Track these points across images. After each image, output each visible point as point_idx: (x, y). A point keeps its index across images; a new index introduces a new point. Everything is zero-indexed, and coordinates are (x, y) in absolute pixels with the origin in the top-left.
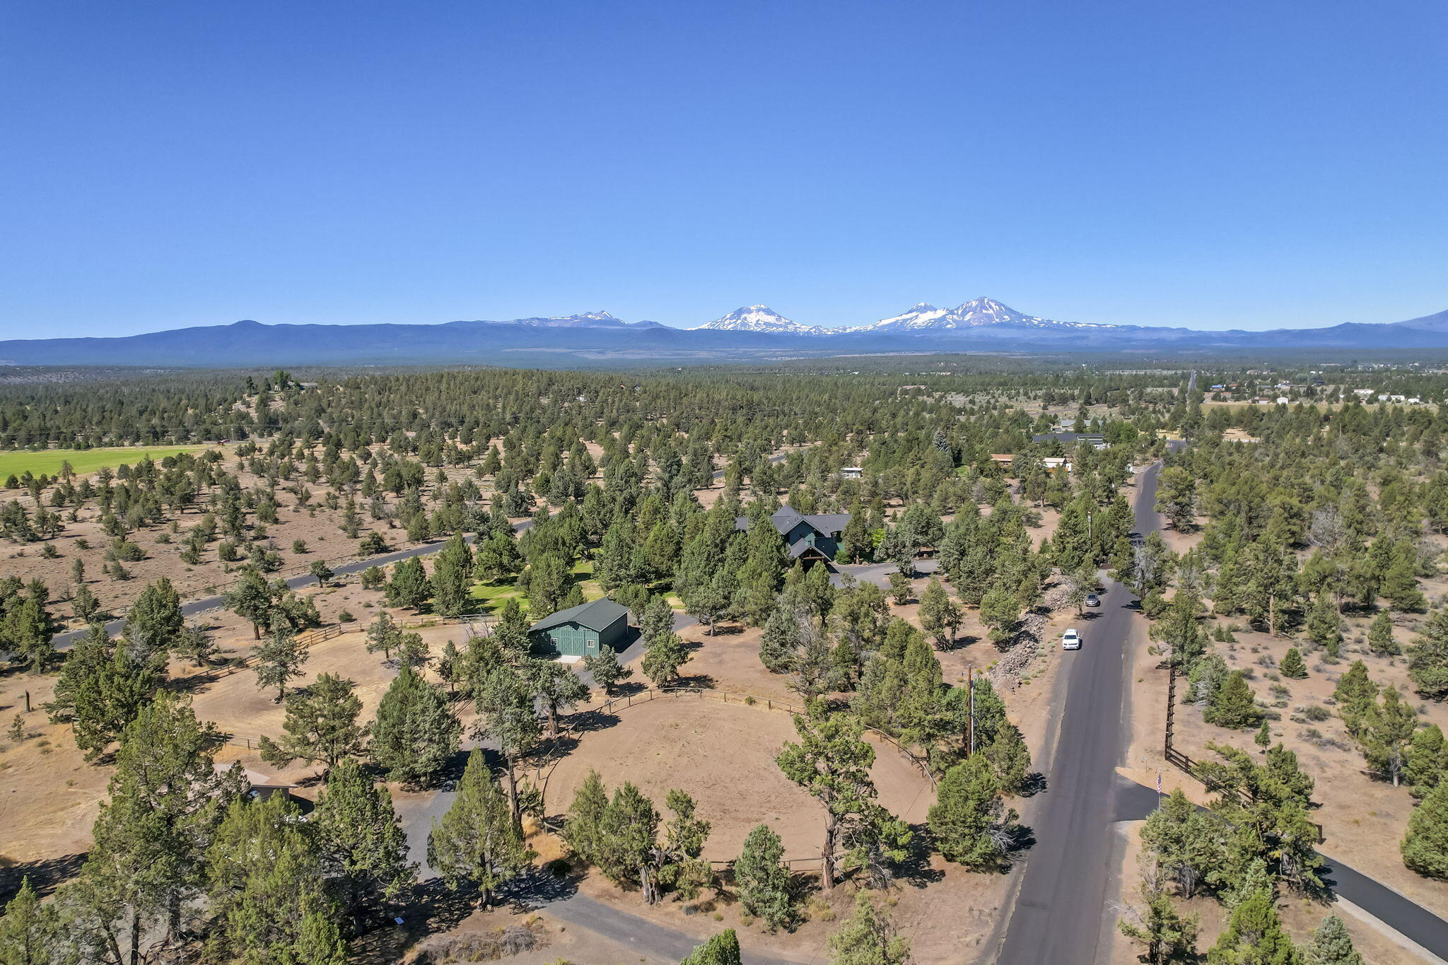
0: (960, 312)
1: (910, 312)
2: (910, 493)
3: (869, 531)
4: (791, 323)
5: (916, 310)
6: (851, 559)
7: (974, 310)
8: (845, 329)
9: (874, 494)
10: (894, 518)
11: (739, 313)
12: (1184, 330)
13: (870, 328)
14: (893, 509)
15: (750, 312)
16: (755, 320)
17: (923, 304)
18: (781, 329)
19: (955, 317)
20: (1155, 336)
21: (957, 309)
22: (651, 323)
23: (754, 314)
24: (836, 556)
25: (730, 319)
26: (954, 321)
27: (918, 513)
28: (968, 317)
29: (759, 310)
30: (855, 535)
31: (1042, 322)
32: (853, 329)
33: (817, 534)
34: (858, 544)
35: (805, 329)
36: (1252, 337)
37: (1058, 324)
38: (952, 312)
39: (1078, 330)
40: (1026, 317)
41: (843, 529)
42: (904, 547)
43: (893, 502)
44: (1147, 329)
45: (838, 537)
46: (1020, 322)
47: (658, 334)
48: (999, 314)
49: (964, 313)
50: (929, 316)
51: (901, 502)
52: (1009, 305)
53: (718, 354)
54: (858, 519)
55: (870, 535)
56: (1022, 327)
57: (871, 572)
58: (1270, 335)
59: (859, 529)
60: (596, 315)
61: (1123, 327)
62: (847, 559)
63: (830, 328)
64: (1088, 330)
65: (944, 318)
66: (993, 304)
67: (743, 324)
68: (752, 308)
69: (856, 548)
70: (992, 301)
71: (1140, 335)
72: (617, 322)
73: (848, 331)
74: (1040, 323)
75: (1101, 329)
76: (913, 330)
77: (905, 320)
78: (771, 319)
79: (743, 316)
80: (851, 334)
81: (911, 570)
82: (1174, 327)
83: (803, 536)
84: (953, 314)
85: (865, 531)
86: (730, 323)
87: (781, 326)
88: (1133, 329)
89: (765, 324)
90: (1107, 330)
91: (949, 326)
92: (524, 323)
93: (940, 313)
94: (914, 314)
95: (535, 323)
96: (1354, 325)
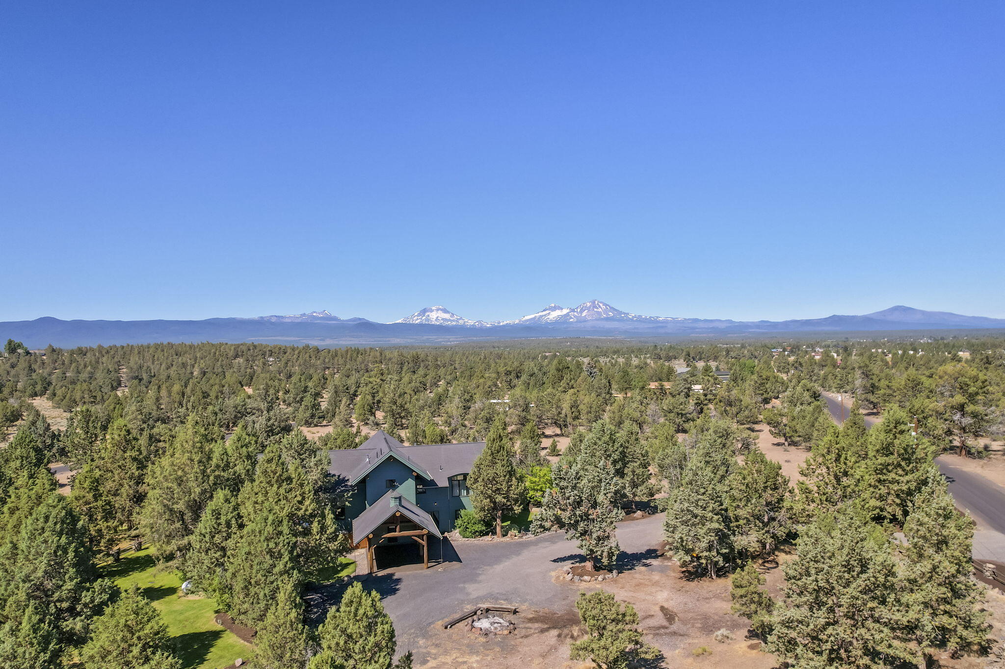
0: (579, 310)
1: (544, 310)
2: (569, 420)
3: (519, 471)
4: (461, 319)
5: (549, 309)
6: (489, 528)
7: (588, 309)
8: (499, 323)
9: (523, 422)
10: (554, 451)
11: (424, 311)
12: (730, 321)
13: (517, 322)
14: (551, 440)
15: (432, 311)
16: (435, 317)
17: (553, 305)
18: (454, 323)
19: (575, 313)
20: (711, 325)
21: (577, 308)
22: (360, 319)
23: (435, 312)
24: (459, 522)
25: (417, 316)
26: (575, 316)
27: (606, 438)
28: (584, 314)
29: (438, 310)
30: (493, 480)
31: (635, 317)
32: (505, 322)
33: (419, 479)
34: (499, 499)
35: (471, 323)
36: (775, 325)
37: (646, 318)
38: (573, 311)
39: (659, 322)
40: (624, 313)
41: (470, 470)
42: (595, 505)
43: (548, 432)
44: (706, 321)
45: (458, 482)
46: (620, 317)
47: (364, 326)
48: (606, 312)
49: (581, 312)
50: (557, 313)
51: (558, 431)
52: (612, 306)
53: (409, 341)
54: (498, 452)
55: (521, 479)
56: (621, 320)
57: (526, 554)
58: (786, 324)
59: (500, 469)
60: (319, 313)
61: (689, 319)
62: (481, 527)
63: (488, 322)
64: (665, 322)
65: (567, 314)
66: (601, 305)
67: (427, 320)
68: (433, 308)
69: (495, 507)
70: (601, 303)
71: (701, 325)
72: (335, 319)
73: (501, 324)
74: (633, 317)
75: (674, 321)
76: (547, 323)
77: (541, 316)
78: (447, 316)
79: (427, 314)
80: (503, 326)
81: (610, 555)
82: (723, 319)
83: (392, 485)
84: (574, 311)
85: (512, 473)
86: (417, 319)
87: (454, 321)
88: (696, 320)
89: (443, 319)
90: (679, 322)
91: (571, 320)
92: (265, 319)
93: (565, 311)
94: (547, 312)
95: (274, 320)
96: (838, 316)
